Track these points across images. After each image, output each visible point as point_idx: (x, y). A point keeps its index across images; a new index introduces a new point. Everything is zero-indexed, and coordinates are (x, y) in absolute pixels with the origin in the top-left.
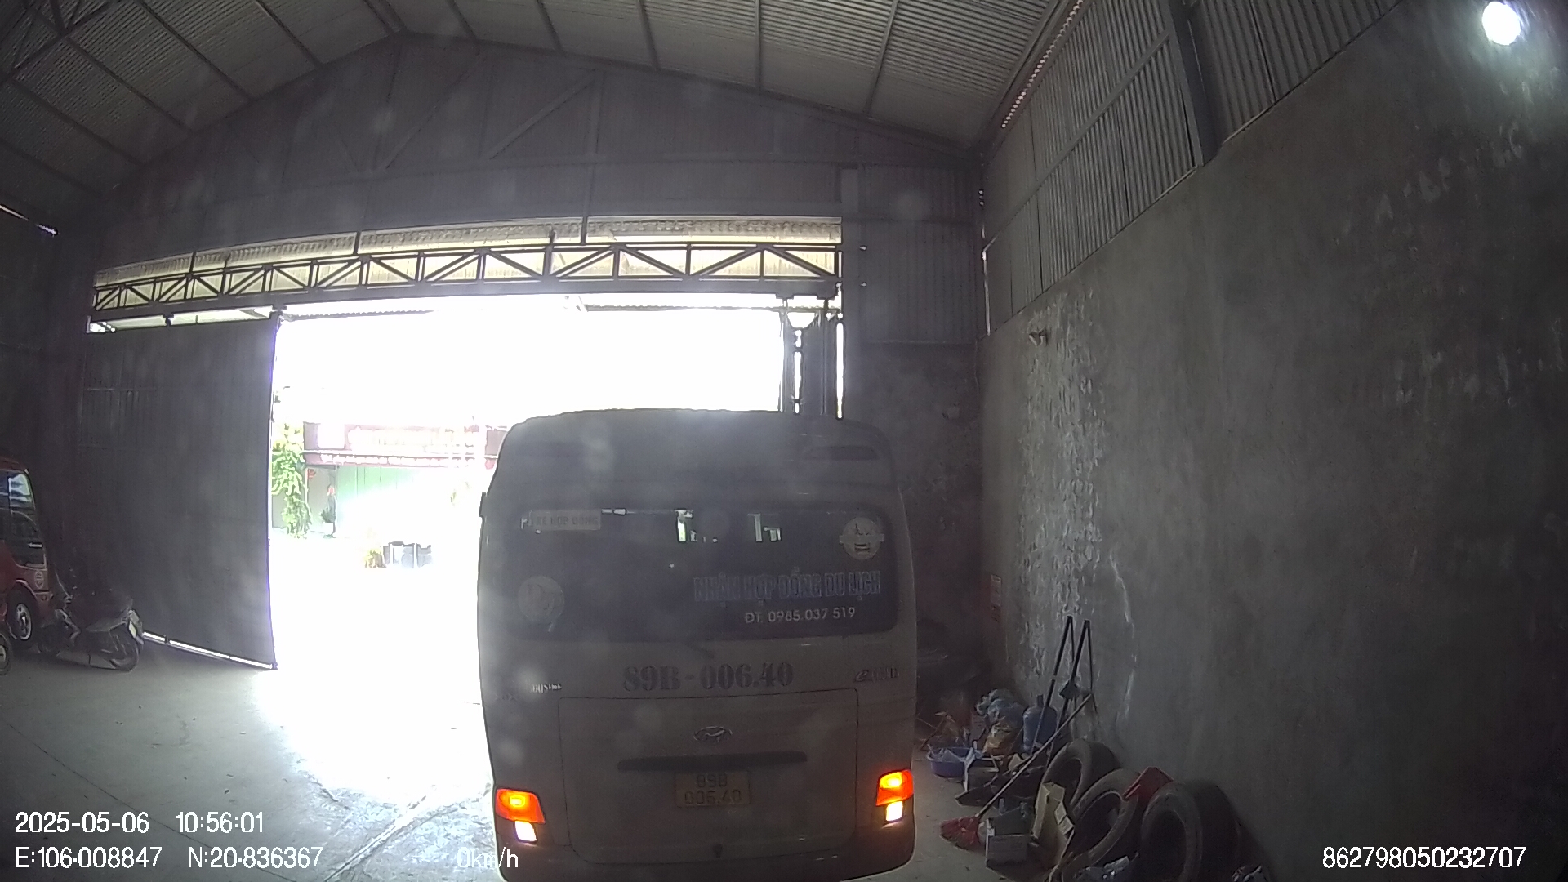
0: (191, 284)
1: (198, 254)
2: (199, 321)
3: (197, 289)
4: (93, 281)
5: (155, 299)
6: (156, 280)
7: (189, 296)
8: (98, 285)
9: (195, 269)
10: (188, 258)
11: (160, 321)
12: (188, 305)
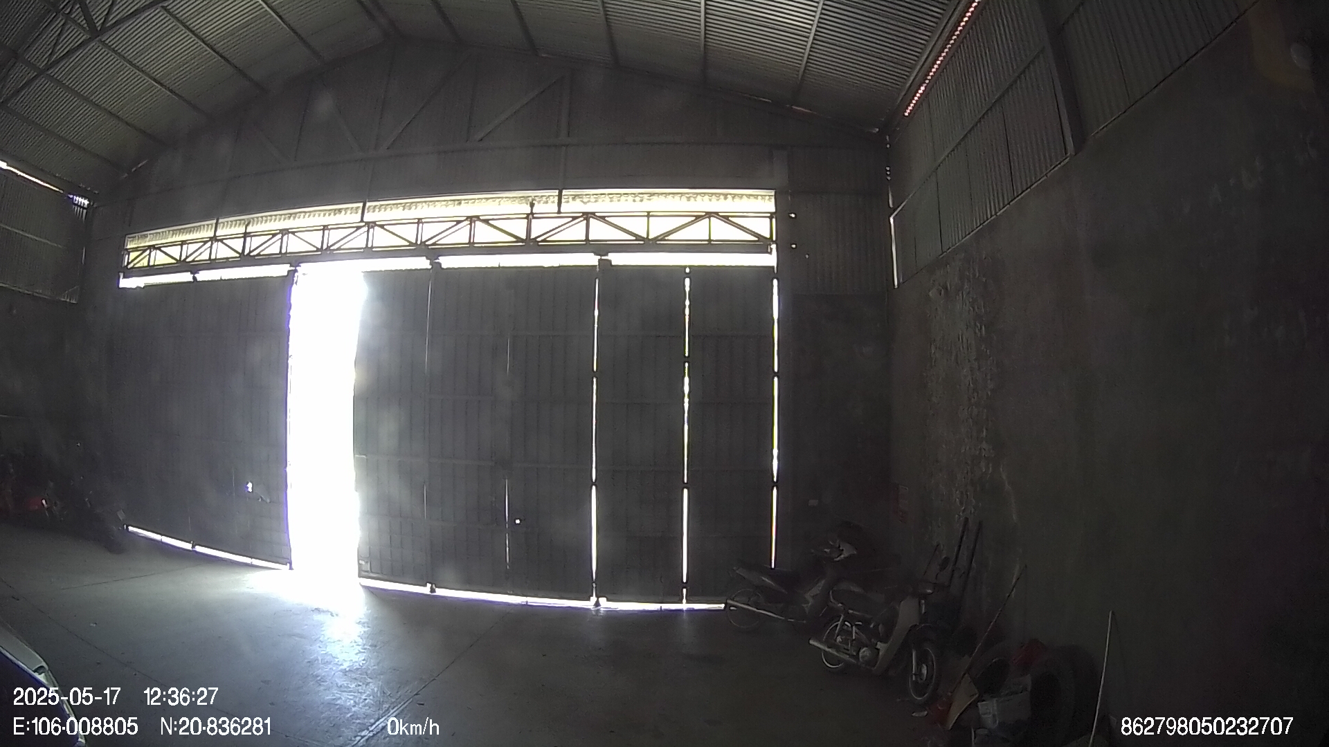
0: (215, 246)
1: (221, 220)
3: (222, 252)
4: (124, 244)
5: (183, 258)
6: (183, 243)
7: (213, 257)
8: (129, 247)
9: (218, 234)
10: (212, 225)
11: (186, 277)
12: (213, 264)
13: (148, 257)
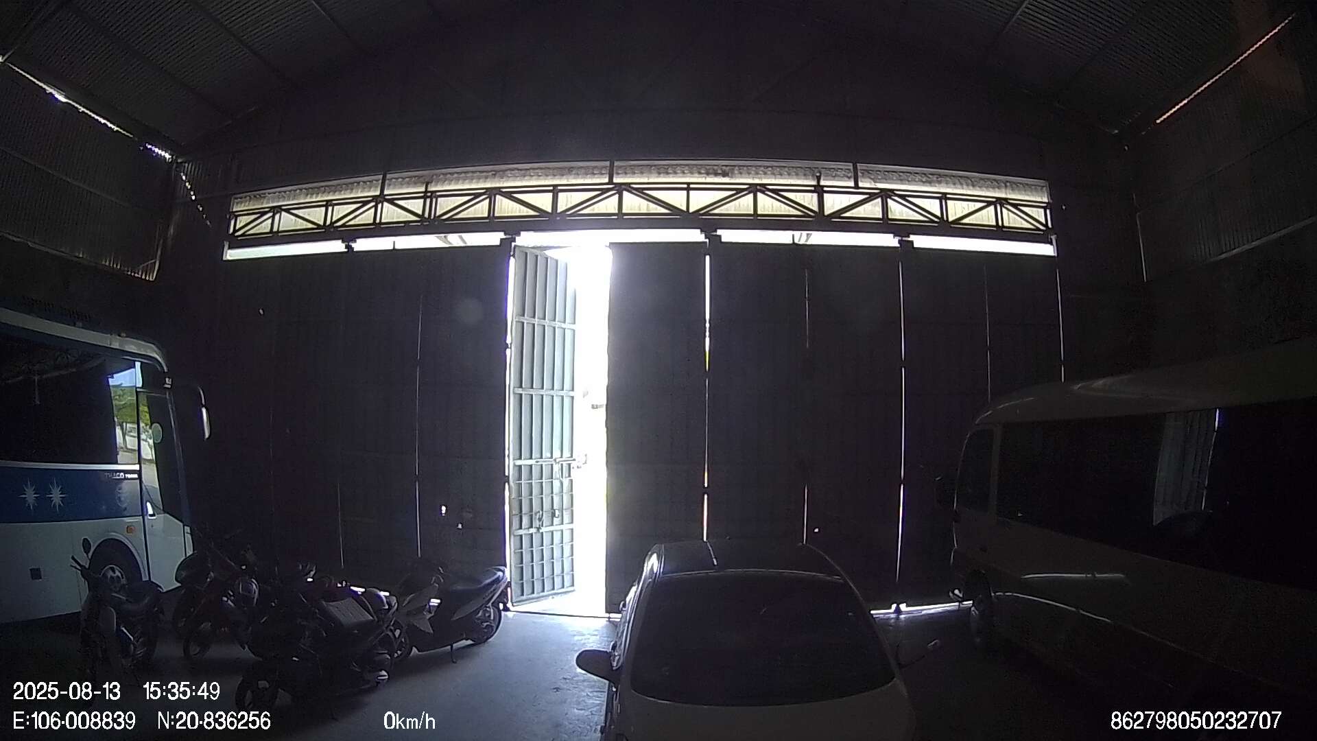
0: (380, 206)
1: (388, 176)
2: (396, 247)
3: (390, 213)
4: (228, 205)
5: (328, 222)
6: (328, 204)
7: (378, 221)
8: (234, 210)
9: (386, 192)
10: (377, 181)
11: (337, 246)
12: (378, 229)
13: (270, 221)
